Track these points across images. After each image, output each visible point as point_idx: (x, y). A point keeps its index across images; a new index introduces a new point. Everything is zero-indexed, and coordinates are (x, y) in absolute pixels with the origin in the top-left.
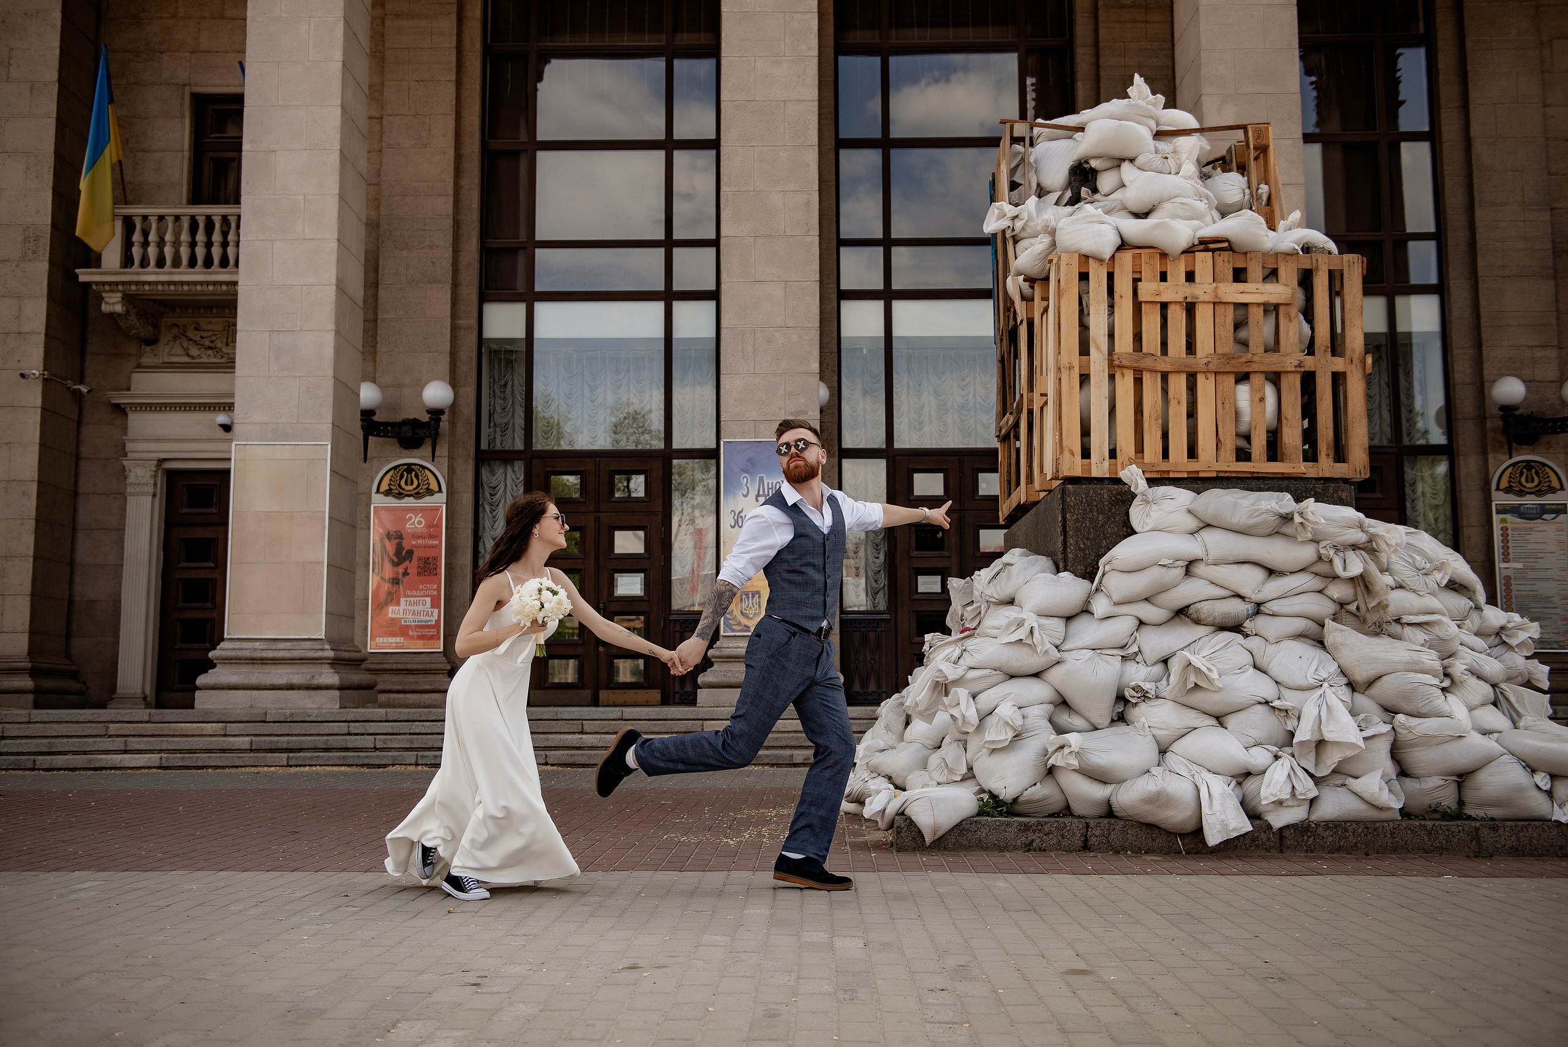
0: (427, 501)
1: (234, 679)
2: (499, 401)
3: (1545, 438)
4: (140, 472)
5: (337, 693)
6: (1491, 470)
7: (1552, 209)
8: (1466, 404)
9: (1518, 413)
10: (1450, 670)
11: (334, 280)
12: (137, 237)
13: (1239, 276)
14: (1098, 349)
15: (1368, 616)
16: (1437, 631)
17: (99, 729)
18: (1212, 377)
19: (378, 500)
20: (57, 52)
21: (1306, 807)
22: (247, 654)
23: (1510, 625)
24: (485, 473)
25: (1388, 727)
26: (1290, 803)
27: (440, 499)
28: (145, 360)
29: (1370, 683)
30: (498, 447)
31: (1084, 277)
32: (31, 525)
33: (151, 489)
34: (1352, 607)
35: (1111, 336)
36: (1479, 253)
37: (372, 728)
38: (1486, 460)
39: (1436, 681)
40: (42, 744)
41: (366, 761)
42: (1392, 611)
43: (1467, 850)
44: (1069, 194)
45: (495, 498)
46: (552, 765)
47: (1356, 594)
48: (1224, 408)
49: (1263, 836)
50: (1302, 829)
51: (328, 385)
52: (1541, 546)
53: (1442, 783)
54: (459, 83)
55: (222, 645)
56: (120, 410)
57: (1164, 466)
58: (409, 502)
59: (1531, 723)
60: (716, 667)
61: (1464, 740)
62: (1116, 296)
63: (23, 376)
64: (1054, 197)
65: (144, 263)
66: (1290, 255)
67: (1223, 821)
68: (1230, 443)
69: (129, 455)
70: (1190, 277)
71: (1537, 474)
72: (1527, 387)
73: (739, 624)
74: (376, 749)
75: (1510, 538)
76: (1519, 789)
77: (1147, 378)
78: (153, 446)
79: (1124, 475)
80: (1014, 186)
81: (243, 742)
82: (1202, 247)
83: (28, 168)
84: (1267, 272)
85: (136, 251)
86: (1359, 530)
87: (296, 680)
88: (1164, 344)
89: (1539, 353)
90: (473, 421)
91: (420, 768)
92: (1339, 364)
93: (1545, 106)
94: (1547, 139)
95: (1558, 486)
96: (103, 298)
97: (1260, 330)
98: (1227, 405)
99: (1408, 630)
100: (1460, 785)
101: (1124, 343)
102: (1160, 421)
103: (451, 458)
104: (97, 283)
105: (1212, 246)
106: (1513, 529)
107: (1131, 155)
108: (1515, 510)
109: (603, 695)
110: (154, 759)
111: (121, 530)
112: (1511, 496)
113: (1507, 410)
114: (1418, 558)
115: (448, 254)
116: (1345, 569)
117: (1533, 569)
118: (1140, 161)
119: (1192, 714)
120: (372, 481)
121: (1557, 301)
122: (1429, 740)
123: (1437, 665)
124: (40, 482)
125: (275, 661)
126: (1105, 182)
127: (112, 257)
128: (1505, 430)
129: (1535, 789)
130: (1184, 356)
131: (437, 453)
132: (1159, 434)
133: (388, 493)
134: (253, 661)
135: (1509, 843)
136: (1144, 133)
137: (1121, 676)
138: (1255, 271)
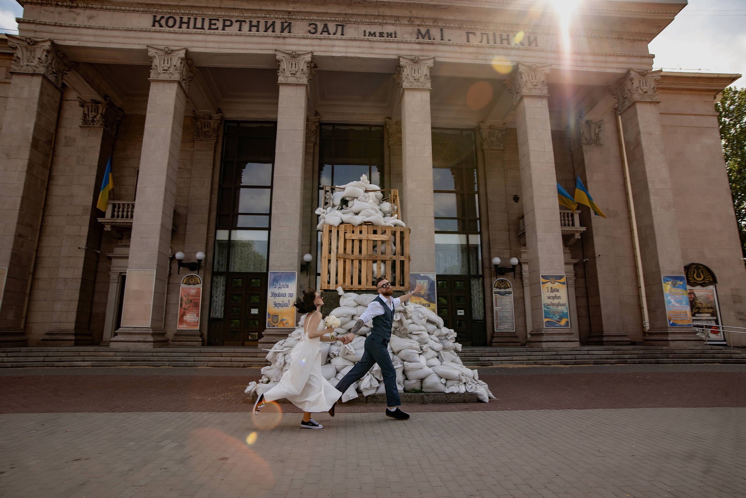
0: (197, 286)
1: (122, 339)
2: (221, 258)
3: (506, 274)
4: (114, 276)
5: (152, 343)
6: (493, 282)
7: (508, 213)
8: (487, 264)
9: (499, 267)
10: (422, 348)
11: (160, 224)
12: (116, 209)
13: (375, 232)
14: (334, 252)
15: (402, 332)
16: (421, 336)
17: (77, 354)
18: (366, 261)
19: (183, 286)
20: (98, 158)
21: (375, 390)
22: (127, 331)
23: (449, 333)
24: (215, 278)
25: (402, 365)
26: (370, 389)
27: (200, 286)
28: (118, 244)
29: (398, 352)
30: (220, 270)
31: (330, 231)
32: (78, 291)
33: (117, 281)
34: (398, 329)
35: (337, 248)
36: (490, 224)
37: (159, 354)
38: (491, 279)
39: (417, 352)
40: (57, 359)
41: (154, 365)
42: (409, 330)
43: (420, 402)
44: (341, 207)
45: (217, 285)
46: (209, 366)
47: (399, 326)
48: (369, 270)
49: (362, 399)
50: (373, 396)
51: (156, 253)
52: (506, 303)
53: (416, 382)
54: (213, 169)
55: (120, 329)
56: (110, 258)
57: (351, 287)
58: (192, 286)
59: (445, 363)
60: (264, 337)
61: (423, 369)
62: (339, 237)
63: (79, 248)
64: (337, 208)
65: (118, 217)
66: (390, 227)
67: (348, 395)
68: (370, 281)
69: (112, 271)
70: (361, 232)
71: (504, 283)
72: (501, 260)
73: (272, 325)
74: (159, 361)
75: (497, 300)
76: (436, 384)
77: (347, 261)
78: (118, 269)
79: (338, 289)
80: (326, 204)
81: (119, 358)
82: (365, 224)
83: (87, 190)
84: (383, 232)
85: (116, 213)
86: (401, 307)
87: (141, 339)
88: (353, 251)
89: (505, 251)
90: (212, 263)
91: (170, 367)
92: (402, 258)
93: (506, 186)
94: (506, 195)
95: (509, 286)
96: (105, 226)
97: (381, 248)
98: (370, 269)
99: (413, 336)
100: (422, 382)
101: (341, 250)
102: (350, 274)
103: (204, 274)
104: (103, 222)
105: (367, 224)
106: (498, 298)
107: (357, 197)
108: (499, 293)
109: (246, 343)
110: (90, 363)
111: (107, 293)
112: (498, 289)
113: (496, 266)
114: (420, 314)
115: (207, 216)
116: (396, 318)
117: (503, 309)
118: (359, 198)
119: (347, 361)
120: (181, 280)
121: (509, 237)
122: (413, 369)
123: (418, 347)
124: (82, 279)
125: (135, 334)
126: (350, 204)
127: (108, 215)
128: (496, 271)
129: (441, 383)
130: (358, 255)
131: (199, 272)
132: (350, 277)
133: (186, 283)
134: (128, 334)
135: (432, 400)
136: (361, 191)
137: (330, 349)
138: (379, 231)
